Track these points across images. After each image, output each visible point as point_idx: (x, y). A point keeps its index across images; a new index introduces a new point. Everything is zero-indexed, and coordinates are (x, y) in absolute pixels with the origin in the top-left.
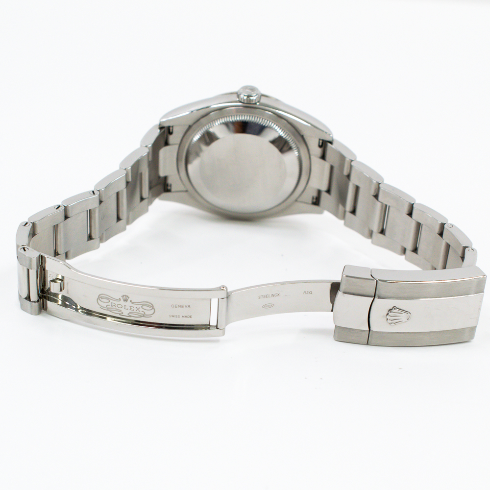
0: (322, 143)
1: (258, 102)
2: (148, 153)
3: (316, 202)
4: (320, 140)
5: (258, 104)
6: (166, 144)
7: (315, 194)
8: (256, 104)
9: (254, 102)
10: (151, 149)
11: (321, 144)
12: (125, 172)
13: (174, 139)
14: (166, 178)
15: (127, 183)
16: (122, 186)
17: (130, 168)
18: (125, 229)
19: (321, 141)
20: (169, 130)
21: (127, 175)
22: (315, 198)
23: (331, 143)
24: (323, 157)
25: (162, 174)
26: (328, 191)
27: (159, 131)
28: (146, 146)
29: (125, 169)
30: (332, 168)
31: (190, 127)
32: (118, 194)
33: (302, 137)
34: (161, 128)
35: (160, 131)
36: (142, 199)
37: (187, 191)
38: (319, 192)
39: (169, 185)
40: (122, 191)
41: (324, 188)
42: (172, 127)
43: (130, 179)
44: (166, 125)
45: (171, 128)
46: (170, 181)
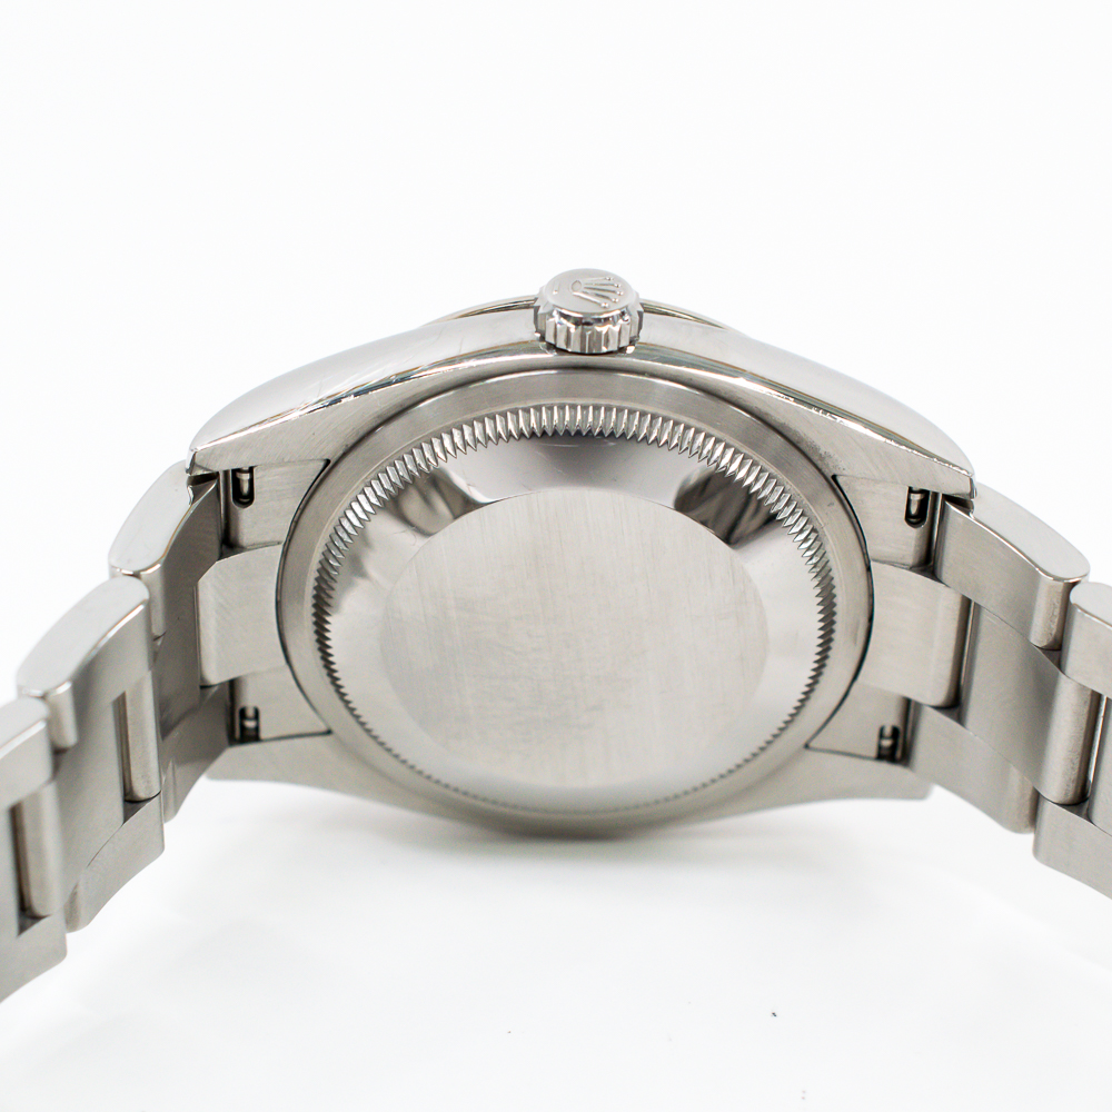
0: (923, 504)
1: (632, 342)
2: (149, 605)
3: (897, 748)
4: (911, 491)
5: (630, 350)
6: (229, 544)
7: (891, 719)
8: (622, 350)
9: (613, 347)
10: (158, 588)
11: (914, 510)
12: (41, 710)
13: (261, 523)
14: (233, 686)
15: (58, 753)
16: (34, 775)
17: (67, 687)
18: (59, 953)
19: (916, 498)
20: (237, 482)
21: (53, 722)
22: (888, 731)
23: (963, 503)
24: (928, 564)
25: (215, 672)
26: (955, 705)
27: (188, 493)
28: (136, 575)
29: (43, 698)
30: (968, 609)
31: (329, 466)
32: (15, 814)
33: (833, 482)
34: (199, 482)
35: (196, 495)
36: (132, 803)
37: (329, 732)
38: (909, 708)
39: (250, 713)
40: (35, 797)
41: (932, 690)
42: (251, 470)
43: (70, 737)
44: (221, 465)
45: (246, 477)
46: (249, 699)
